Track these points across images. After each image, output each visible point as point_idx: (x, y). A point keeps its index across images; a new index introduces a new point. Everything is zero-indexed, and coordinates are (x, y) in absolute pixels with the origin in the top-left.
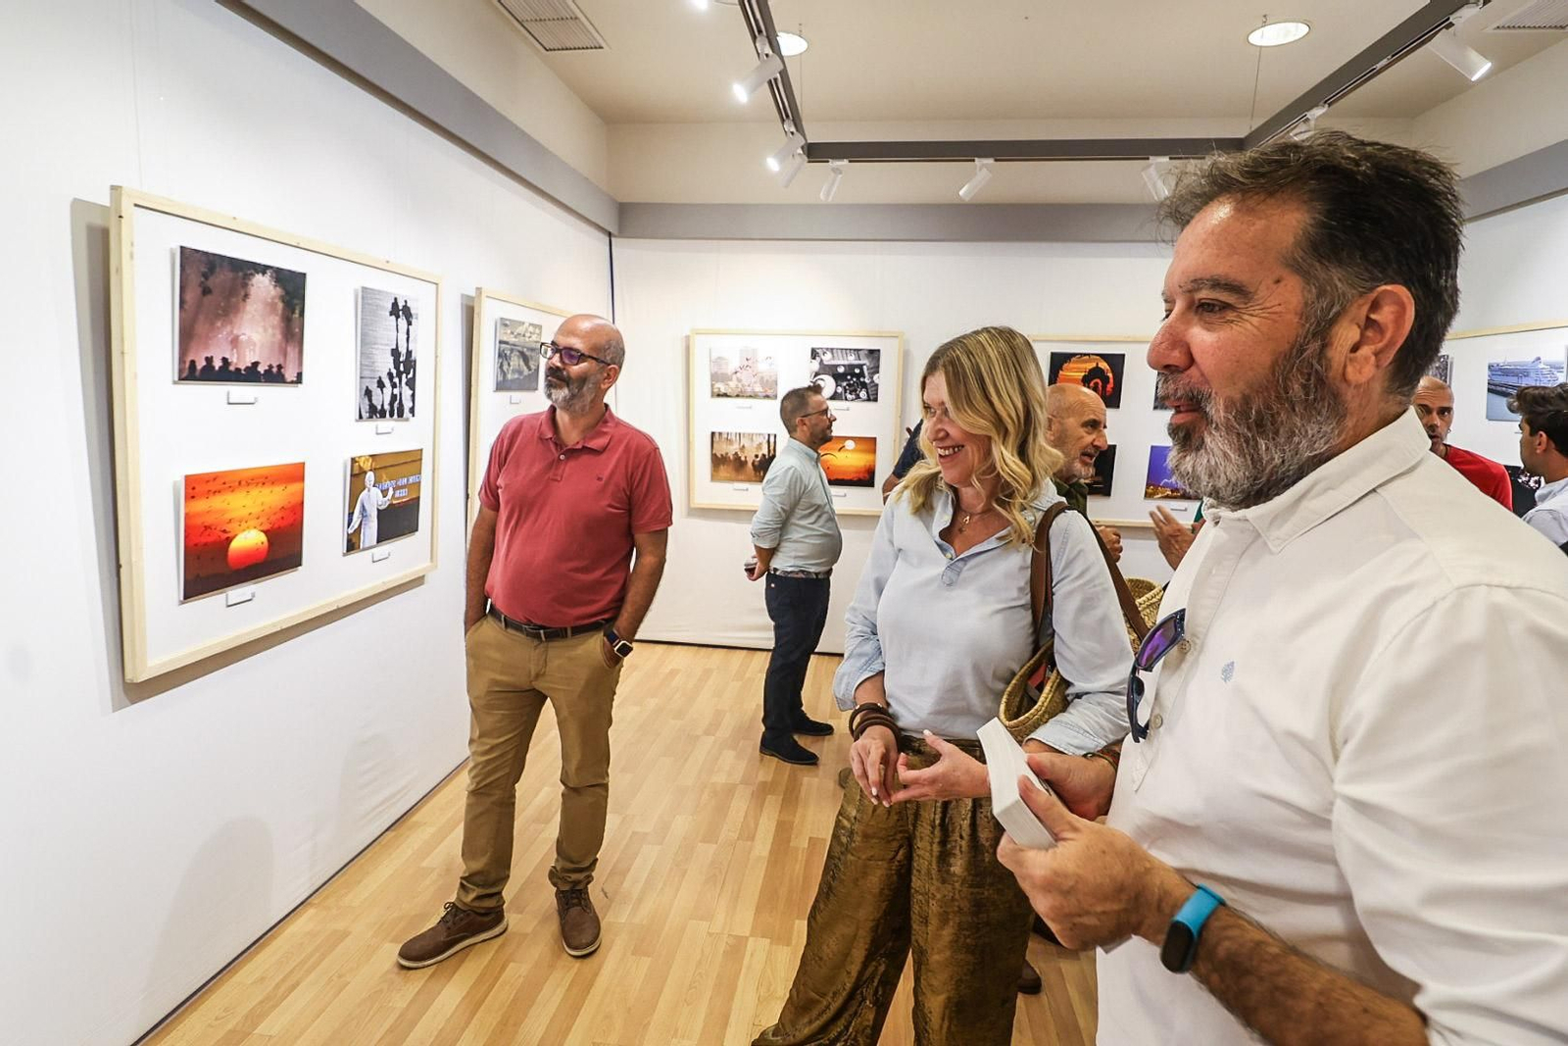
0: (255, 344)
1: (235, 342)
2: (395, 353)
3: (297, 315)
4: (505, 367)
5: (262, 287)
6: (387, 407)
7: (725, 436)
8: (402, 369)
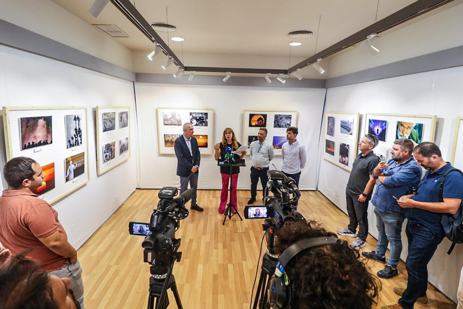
0: (40, 137)
1: (35, 137)
2: (76, 129)
3: (50, 127)
4: (106, 126)
5: (41, 122)
6: (74, 144)
7: (168, 135)
8: (78, 133)
